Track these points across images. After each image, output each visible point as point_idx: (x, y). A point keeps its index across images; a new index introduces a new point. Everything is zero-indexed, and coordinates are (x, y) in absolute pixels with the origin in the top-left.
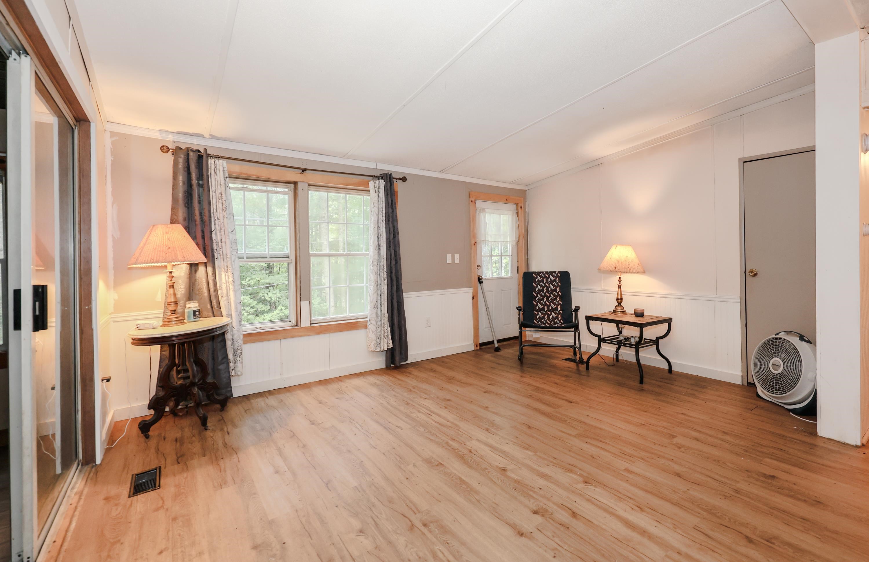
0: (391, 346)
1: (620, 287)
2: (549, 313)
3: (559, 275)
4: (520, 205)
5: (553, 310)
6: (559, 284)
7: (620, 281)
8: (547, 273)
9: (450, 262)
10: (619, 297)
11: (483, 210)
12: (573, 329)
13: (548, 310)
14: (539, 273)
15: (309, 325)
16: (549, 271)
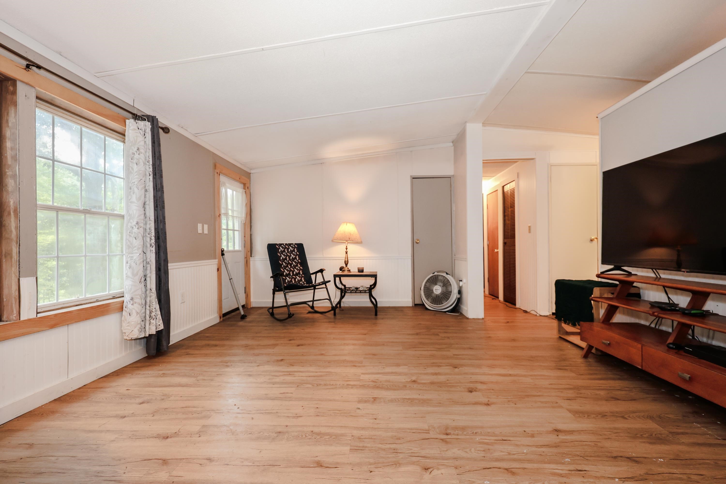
0: (162, 327)
1: (346, 253)
2: (295, 277)
3: (296, 246)
4: (247, 185)
5: (297, 274)
6: (298, 253)
7: (347, 249)
8: (286, 244)
9: (201, 232)
10: (346, 260)
12: (313, 288)
13: (293, 275)
14: (280, 245)
15: (35, 316)
16: (288, 243)
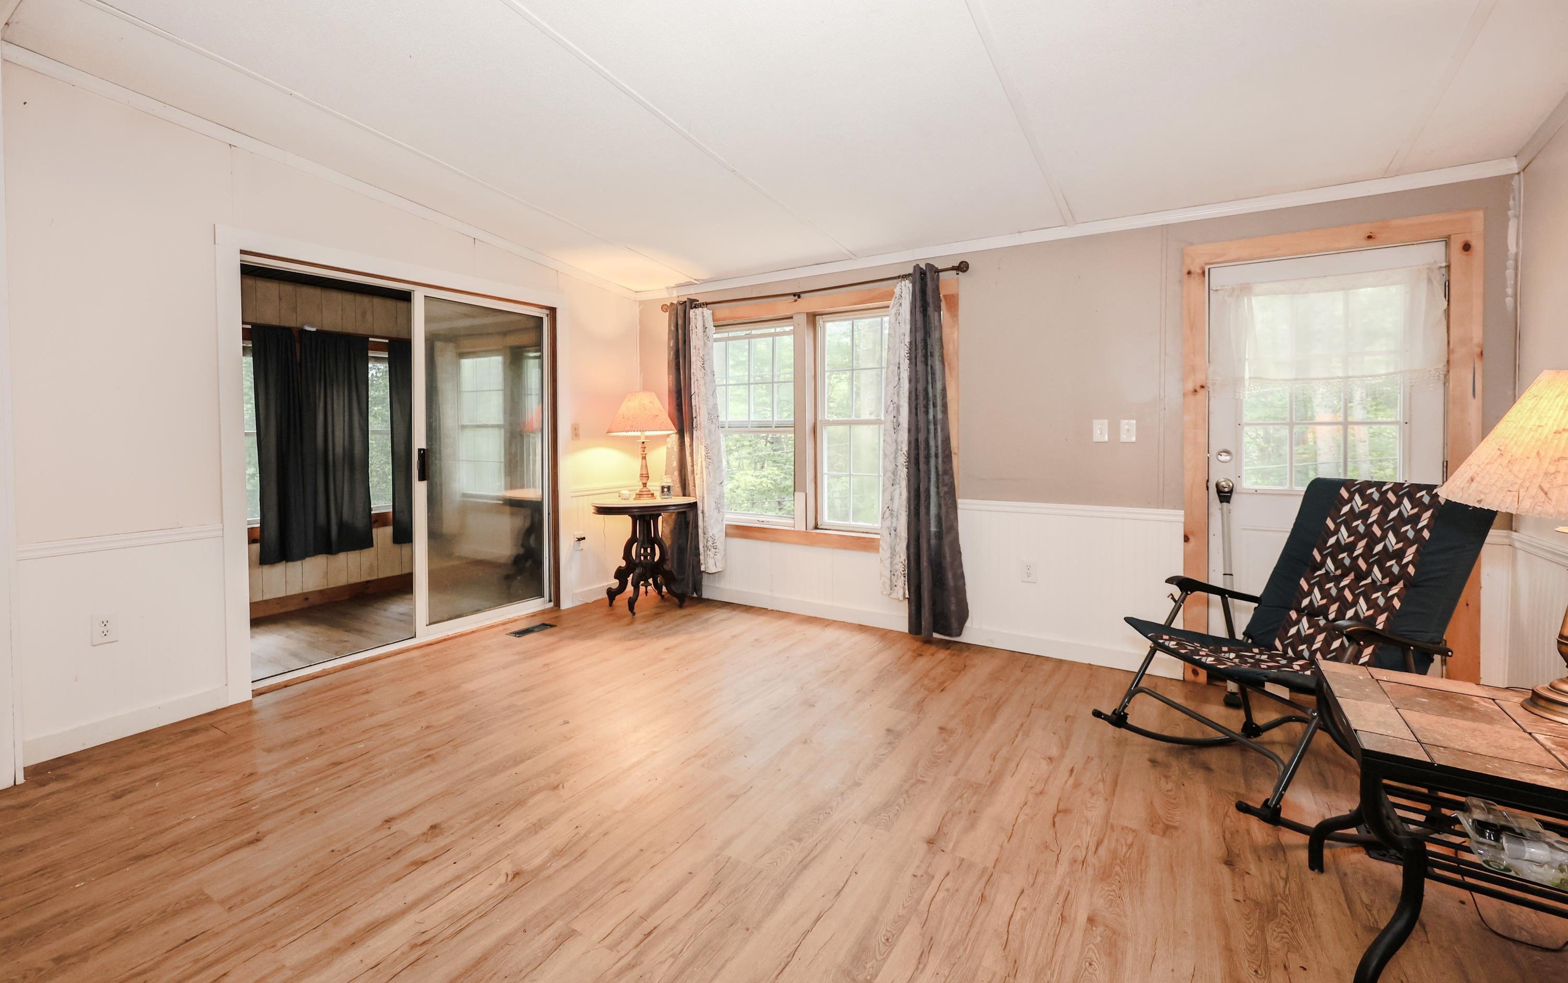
11: (1245, 289)
